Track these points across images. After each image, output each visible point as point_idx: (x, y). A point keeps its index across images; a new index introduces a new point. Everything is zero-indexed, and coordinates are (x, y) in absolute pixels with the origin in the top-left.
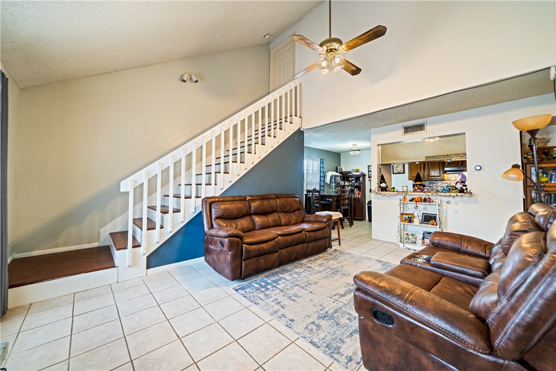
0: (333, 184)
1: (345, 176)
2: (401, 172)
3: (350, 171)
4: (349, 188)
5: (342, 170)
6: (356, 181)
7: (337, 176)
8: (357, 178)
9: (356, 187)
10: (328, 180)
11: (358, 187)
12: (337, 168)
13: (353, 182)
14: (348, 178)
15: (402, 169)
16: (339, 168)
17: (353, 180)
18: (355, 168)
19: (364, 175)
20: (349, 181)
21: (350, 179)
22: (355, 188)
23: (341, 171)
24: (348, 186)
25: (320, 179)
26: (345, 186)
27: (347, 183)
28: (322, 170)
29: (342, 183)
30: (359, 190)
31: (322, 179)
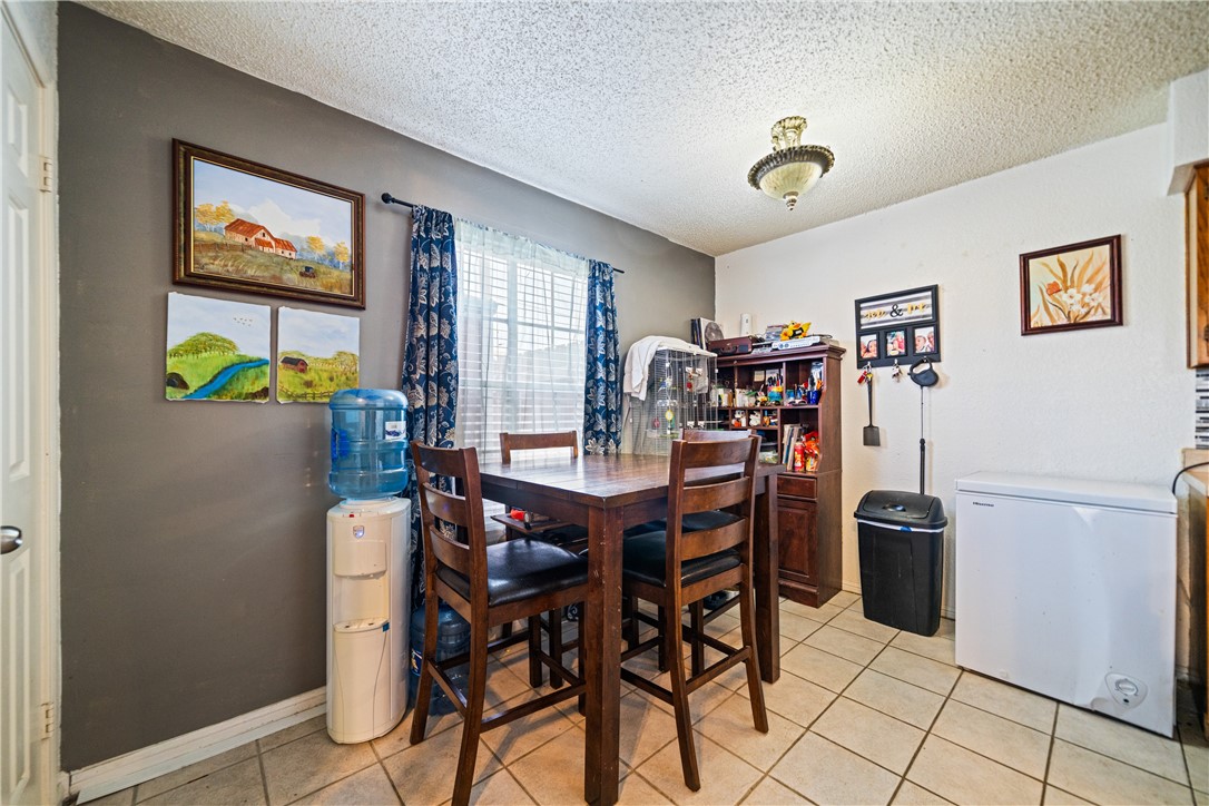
0: (668, 402)
1: (734, 364)
2: (1098, 317)
3: (761, 333)
4: (755, 420)
5: (718, 331)
6: (792, 384)
7: (695, 361)
8: (798, 368)
9: (790, 416)
10: (636, 380)
11: (805, 419)
12: (695, 325)
13: (775, 389)
14: (751, 370)
15: (1104, 298)
16: (704, 323)
17: (772, 382)
18: (788, 319)
19: (836, 352)
20: (755, 388)
21: (758, 377)
22: (784, 421)
23: (714, 337)
24: (750, 411)
25: (591, 374)
26: (734, 410)
27: (743, 399)
28: (600, 323)
29: (720, 396)
30: (810, 431)
31: (601, 374)
